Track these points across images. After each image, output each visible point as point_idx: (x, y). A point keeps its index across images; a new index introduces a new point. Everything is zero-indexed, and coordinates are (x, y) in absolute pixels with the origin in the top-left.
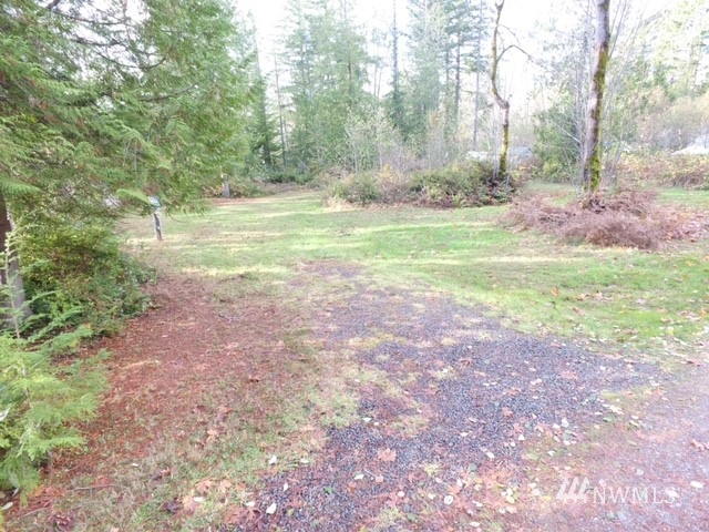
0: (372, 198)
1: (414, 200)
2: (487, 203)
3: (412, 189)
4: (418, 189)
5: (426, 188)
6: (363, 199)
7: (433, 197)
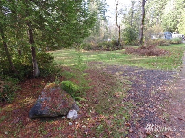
0: (90, 49)
1: (101, 49)
2: (117, 50)
3: (99, 47)
4: (101, 47)
5: (103, 46)
6: (88, 49)
7: (105, 48)
